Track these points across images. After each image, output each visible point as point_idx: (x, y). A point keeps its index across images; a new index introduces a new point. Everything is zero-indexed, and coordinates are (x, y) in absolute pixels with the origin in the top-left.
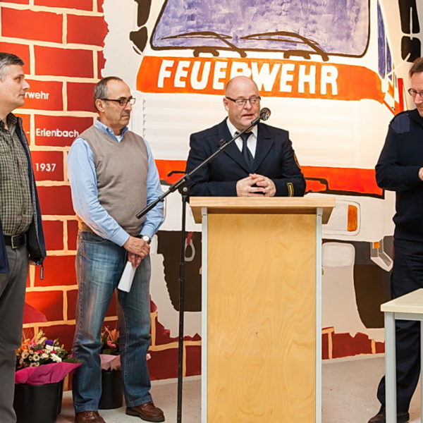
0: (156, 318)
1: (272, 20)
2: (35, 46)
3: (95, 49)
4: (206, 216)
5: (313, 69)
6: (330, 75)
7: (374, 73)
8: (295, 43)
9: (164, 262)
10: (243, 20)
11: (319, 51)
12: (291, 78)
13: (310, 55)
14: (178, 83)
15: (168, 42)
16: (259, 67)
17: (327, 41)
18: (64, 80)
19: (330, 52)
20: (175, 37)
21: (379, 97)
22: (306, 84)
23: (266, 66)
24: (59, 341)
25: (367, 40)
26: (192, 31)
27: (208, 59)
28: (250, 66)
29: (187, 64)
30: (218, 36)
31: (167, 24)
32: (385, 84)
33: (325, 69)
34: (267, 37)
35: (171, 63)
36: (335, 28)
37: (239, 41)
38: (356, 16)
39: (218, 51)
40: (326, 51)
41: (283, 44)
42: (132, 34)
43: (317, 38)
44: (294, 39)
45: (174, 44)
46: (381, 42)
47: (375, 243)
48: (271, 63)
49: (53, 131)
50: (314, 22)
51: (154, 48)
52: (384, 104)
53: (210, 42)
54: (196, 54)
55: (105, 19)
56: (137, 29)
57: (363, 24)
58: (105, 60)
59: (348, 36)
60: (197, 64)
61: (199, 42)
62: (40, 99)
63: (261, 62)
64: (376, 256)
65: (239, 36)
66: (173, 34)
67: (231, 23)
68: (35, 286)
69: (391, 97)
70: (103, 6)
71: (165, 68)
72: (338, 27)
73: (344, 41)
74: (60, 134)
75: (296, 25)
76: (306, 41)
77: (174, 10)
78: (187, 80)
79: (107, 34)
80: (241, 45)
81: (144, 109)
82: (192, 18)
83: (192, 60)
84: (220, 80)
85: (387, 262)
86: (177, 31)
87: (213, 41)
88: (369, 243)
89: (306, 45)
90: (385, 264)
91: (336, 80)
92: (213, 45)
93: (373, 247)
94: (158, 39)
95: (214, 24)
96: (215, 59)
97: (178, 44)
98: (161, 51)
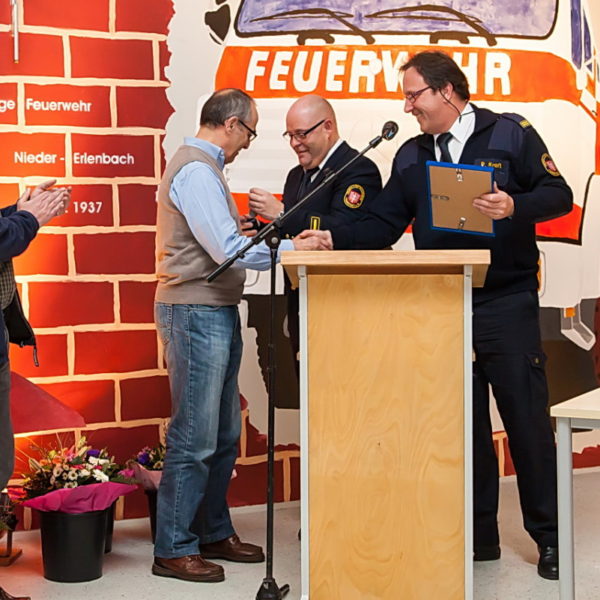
0: (247, 419)
2: (71, 37)
3: (155, 38)
4: (305, 278)
5: (473, 57)
6: (499, 67)
7: (565, 62)
8: (446, 21)
9: (257, 339)
11: (482, 32)
13: (469, 38)
14: (276, 84)
15: (260, 26)
16: (394, 57)
17: (493, 17)
18: (113, 83)
19: (500, 33)
20: (271, 18)
21: (573, 96)
23: (404, 56)
24: (107, 451)
25: (554, 13)
26: (295, 7)
27: (319, 48)
28: (380, 56)
29: (288, 56)
30: (332, 15)
32: (581, 77)
33: (491, 58)
34: (405, 13)
35: (264, 56)
37: (364, 21)
39: (332, 35)
40: (492, 31)
41: (429, 23)
42: (208, 15)
43: (479, 13)
44: (444, 15)
45: (268, 27)
46: (575, 15)
47: (567, 309)
48: (412, 52)
49: (98, 157)
51: (239, 34)
52: (580, 107)
53: (322, 23)
54: (301, 41)
56: (216, 8)
58: (170, 54)
59: (526, 9)
60: (303, 56)
61: (306, 24)
62: (79, 111)
63: (396, 50)
64: (570, 328)
65: (364, 13)
66: (267, 13)
68: (76, 372)
69: (590, 95)
71: (256, 62)
73: (519, 15)
74: (107, 159)
76: (462, 18)
78: (288, 78)
79: (172, 16)
80: (366, 26)
83: (295, 51)
84: (337, 78)
85: (586, 337)
86: (272, 9)
87: (324, 22)
88: (559, 309)
89: (463, 23)
90: (582, 339)
91: (509, 73)
92: (325, 28)
93: (565, 315)
94: (245, 22)
96: (328, 48)
97: (274, 28)
98: (250, 39)
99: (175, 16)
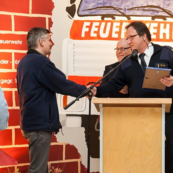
0: (81, 162)
2: (15, 16)
3: (47, 16)
4: (102, 108)
5: (168, 25)
8: (158, 12)
9: (85, 131)
11: (172, 16)
12: (155, 31)
13: (166, 18)
14: (93, 35)
15: (87, 12)
20: (91, 9)
22: (164, 34)
26: (101, 6)
27: (109, 21)
29: (97, 24)
30: (115, 9)
31: (86, 2)
34: (142, 8)
35: (88, 24)
37: (127, 11)
39: (115, 16)
41: (151, 12)
42: (67, 8)
43: (171, 9)
44: (157, 9)
45: (90, 13)
51: (79, 15)
54: (103, 18)
56: (70, 5)
58: (53, 23)
60: (103, 24)
61: (104, 12)
62: (17, 44)
65: (127, 8)
66: (90, 8)
67: (122, 1)
68: (15, 144)
71: (85, 26)
75: (158, 1)
76: (164, 10)
78: (98, 32)
79: (53, 8)
80: (127, 13)
81: (74, 48)
83: (100, 22)
84: (116, 33)
86: (92, 6)
87: (112, 11)
89: (164, 12)
92: (112, 14)
94: (81, 11)
95: (113, 2)
96: (113, 21)
97: (93, 13)
98: (83, 17)
99: (54, 8)
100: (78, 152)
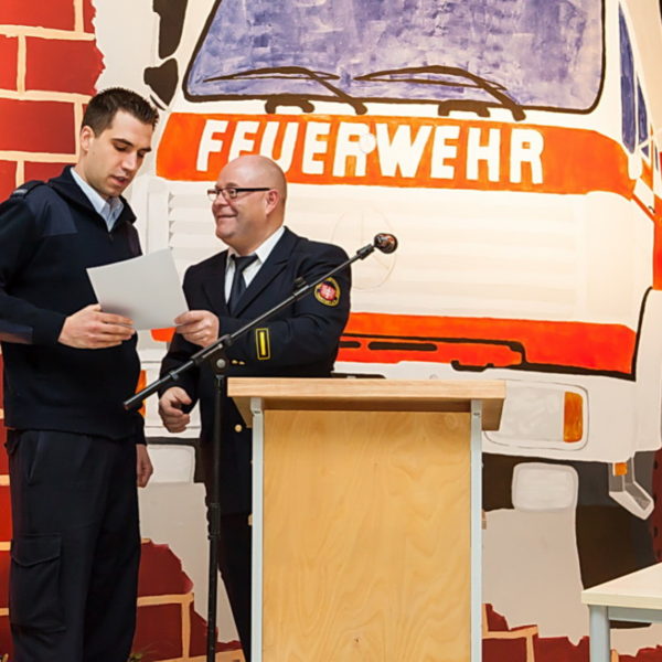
0: (192, 605)
1: (417, 45)
3: (78, 100)
4: (261, 415)
5: (495, 135)
6: (528, 147)
7: (614, 143)
8: (460, 87)
10: (360, 46)
11: (507, 102)
12: (452, 152)
13: (490, 110)
15: (218, 87)
16: (392, 132)
17: (521, 84)
18: (20, 157)
19: (529, 104)
20: (231, 77)
21: (624, 187)
23: (404, 131)
25: (599, 80)
26: (263, 65)
27: (293, 118)
28: (373, 131)
29: (253, 127)
30: (312, 75)
31: (214, 53)
32: (635, 162)
33: (518, 136)
34: (406, 76)
35: (222, 126)
36: (538, 59)
37: (353, 84)
38: (577, 35)
39: (311, 102)
40: (520, 101)
41: (437, 89)
42: (148, 71)
43: (503, 78)
44: (457, 79)
45: (227, 89)
46: (627, 84)
47: (617, 464)
48: (415, 125)
50: (497, 48)
51: (189, 97)
52: (633, 201)
53: (298, 85)
54: (270, 109)
55: (98, 45)
56: (159, 62)
57: (591, 51)
59: (563, 74)
60: (272, 128)
61: (276, 87)
63: (394, 122)
64: (621, 490)
65: (353, 74)
66: (226, 71)
67: (337, 51)
69: (647, 188)
70: (94, 22)
71: (211, 135)
72: (543, 58)
73: (554, 82)
75: (461, 53)
76: (481, 83)
77: (227, 28)
79: (100, 72)
80: (356, 91)
81: (170, 210)
82: (262, 41)
83: (262, 120)
84: (316, 157)
85: (642, 503)
86: (233, 67)
87: (302, 84)
88: (606, 464)
89: (482, 90)
90: (636, 504)
91: (541, 156)
92: (302, 92)
93: (614, 473)
94: (197, 82)
95: (305, 53)
96: (306, 118)
97: (236, 91)
98: (203, 104)
99: (104, 71)
100: (184, 569)
